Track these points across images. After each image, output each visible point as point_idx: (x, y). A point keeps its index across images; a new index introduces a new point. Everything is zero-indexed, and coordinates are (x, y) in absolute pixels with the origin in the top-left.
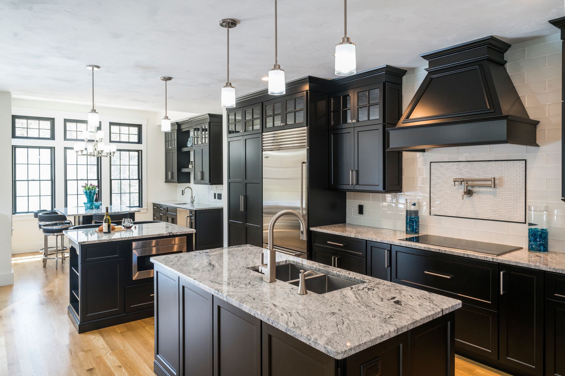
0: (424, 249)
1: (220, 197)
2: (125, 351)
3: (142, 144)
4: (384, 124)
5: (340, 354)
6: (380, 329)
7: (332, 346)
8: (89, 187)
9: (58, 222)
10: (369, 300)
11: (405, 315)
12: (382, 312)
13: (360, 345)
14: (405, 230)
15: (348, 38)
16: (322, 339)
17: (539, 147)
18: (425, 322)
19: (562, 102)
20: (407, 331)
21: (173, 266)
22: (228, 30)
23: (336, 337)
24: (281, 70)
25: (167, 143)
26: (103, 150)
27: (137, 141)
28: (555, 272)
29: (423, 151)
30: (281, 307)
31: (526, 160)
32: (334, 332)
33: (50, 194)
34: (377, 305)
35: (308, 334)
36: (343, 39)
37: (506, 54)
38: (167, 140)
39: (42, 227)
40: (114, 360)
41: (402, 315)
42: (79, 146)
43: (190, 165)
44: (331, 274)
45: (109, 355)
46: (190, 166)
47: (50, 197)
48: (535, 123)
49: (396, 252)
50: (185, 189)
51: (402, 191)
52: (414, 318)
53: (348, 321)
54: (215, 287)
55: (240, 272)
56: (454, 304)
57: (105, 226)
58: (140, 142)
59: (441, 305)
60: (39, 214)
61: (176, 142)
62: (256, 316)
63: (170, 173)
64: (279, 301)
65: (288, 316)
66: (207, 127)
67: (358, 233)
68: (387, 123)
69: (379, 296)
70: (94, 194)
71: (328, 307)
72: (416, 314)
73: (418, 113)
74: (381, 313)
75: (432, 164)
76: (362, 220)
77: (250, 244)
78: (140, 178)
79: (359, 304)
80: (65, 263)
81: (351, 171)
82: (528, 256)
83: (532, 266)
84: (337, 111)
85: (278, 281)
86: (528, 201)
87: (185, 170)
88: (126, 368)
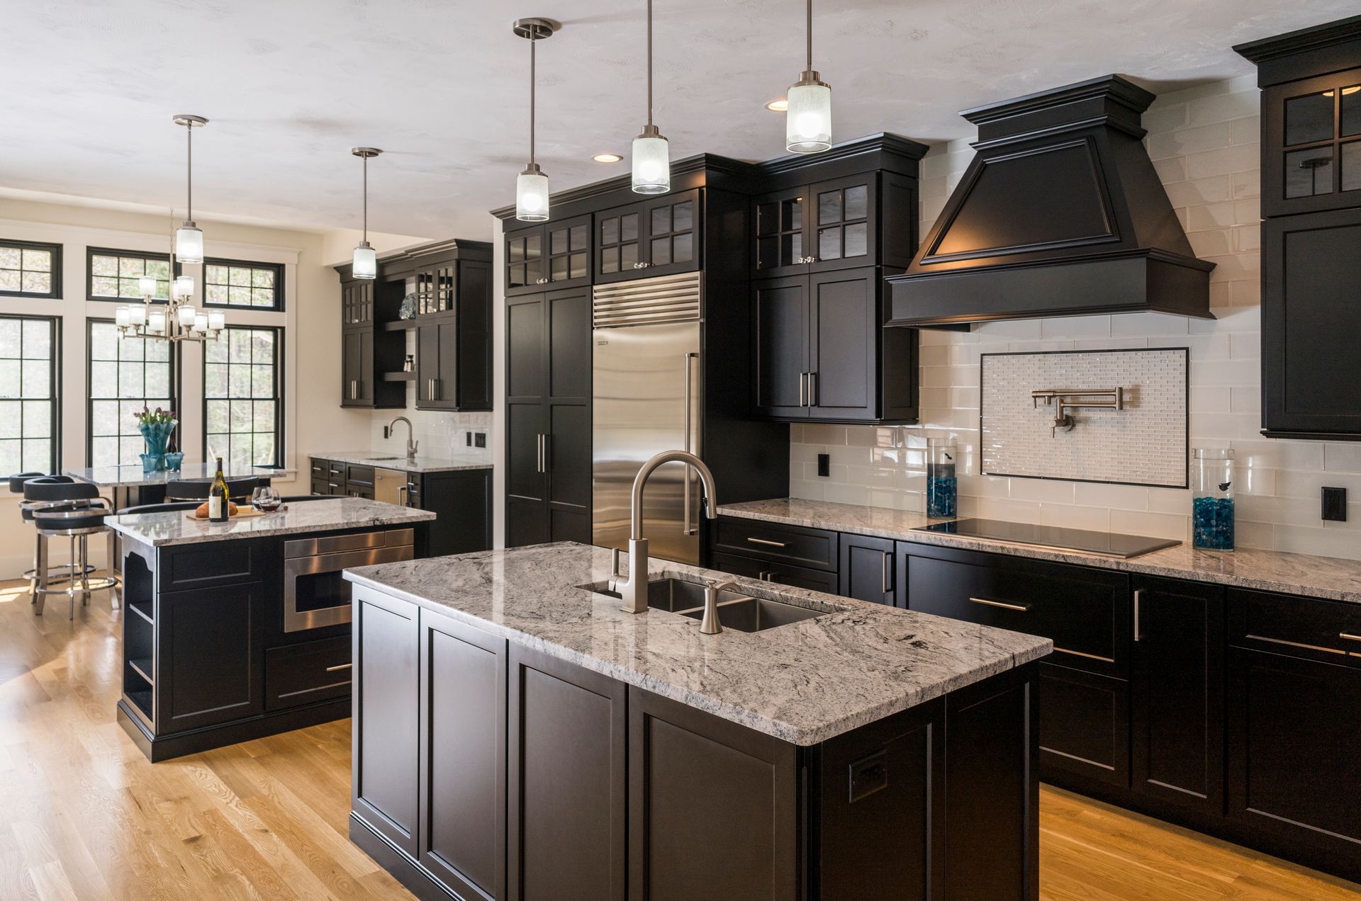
0: (969, 547)
1: (481, 440)
2: (273, 797)
3: (283, 310)
4: (879, 266)
5: (808, 736)
6: (887, 690)
7: (790, 721)
8: (153, 415)
9: (74, 502)
10: (858, 641)
11: (936, 666)
12: (888, 662)
13: (847, 718)
14: (925, 511)
15: (815, 73)
16: (767, 710)
17: (1214, 321)
18: (978, 680)
19: (1261, 222)
20: (942, 697)
21: (402, 586)
22: (533, 44)
23: (796, 705)
24: (661, 137)
25: (348, 309)
26: (191, 323)
27: (270, 304)
28: (1247, 586)
29: (965, 328)
30: (668, 657)
31: (1187, 349)
32: (791, 696)
33: (49, 435)
34: (876, 649)
35: (735, 701)
36: (805, 73)
37: (1144, 115)
38: (348, 303)
39: (35, 514)
40: (248, 817)
41: (931, 666)
42: (127, 314)
43: (406, 364)
44: (767, 597)
45: (235, 808)
46: (407, 367)
47: (48, 442)
48: (1208, 268)
49: (907, 556)
50: (393, 423)
51: (918, 421)
52: (956, 671)
53: (817, 678)
54: (512, 623)
55: (562, 594)
56: (1036, 645)
57: (213, 504)
58: (279, 305)
59: (1010, 647)
60: (26, 482)
61: (370, 307)
62: (616, 677)
63: (354, 385)
64: (663, 647)
65: (687, 673)
66: (451, 273)
67: (819, 517)
68: (885, 266)
69: (878, 633)
70: (167, 433)
71: (771, 654)
72: (961, 664)
73: (954, 244)
74: (885, 663)
75: (986, 358)
76: (828, 489)
77: (573, 541)
78: (279, 396)
79: (838, 649)
80: (89, 605)
81: (803, 374)
82: (1192, 558)
83: (1201, 575)
84: (769, 237)
85: (652, 610)
86: (1193, 438)
87: (393, 377)
88: (280, 835)
